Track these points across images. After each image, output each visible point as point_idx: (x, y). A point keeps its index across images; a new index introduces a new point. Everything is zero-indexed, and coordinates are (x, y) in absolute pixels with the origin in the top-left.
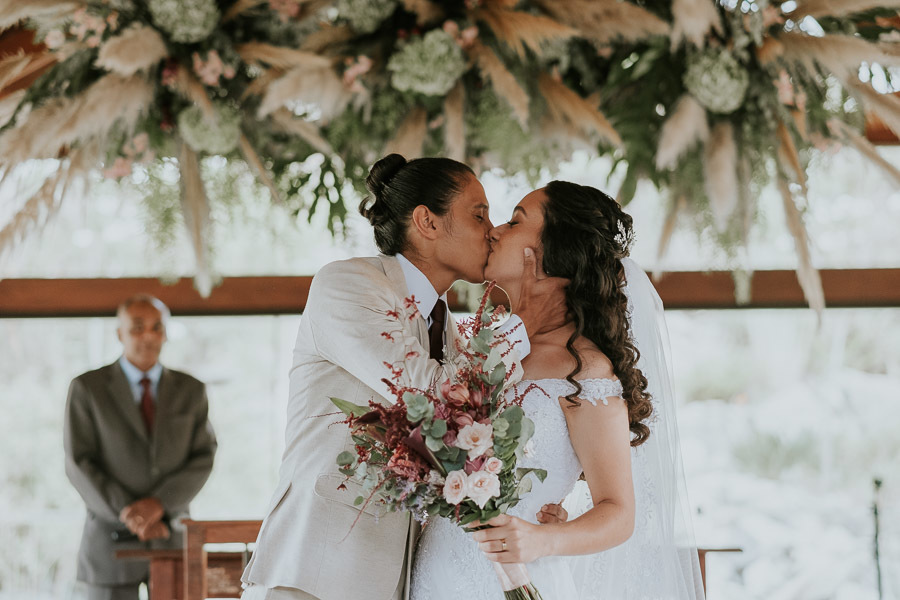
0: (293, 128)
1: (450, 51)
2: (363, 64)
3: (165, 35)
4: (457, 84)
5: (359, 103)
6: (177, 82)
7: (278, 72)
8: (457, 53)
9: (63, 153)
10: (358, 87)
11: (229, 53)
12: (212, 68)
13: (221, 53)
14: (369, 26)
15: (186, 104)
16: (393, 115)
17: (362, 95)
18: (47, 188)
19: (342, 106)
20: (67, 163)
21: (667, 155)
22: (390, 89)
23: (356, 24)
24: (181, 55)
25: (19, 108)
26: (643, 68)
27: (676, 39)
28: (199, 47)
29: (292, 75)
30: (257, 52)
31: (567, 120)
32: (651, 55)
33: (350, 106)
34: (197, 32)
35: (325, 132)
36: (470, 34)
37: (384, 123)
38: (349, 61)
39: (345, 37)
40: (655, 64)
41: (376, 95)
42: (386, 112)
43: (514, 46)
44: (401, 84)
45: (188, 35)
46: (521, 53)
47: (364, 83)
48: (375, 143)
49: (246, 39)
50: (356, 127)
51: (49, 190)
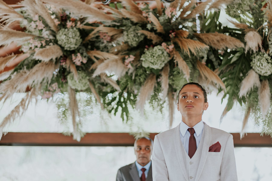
0: (108, 81)
1: (163, 53)
2: (132, 58)
3: (62, 48)
4: (166, 65)
5: (130, 72)
6: (66, 64)
7: (101, 61)
8: (165, 54)
9: (28, 90)
10: (130, 66)
11: (85, 54)
12: (79, 59)
13: (82, 54)
14: (134, 44)
15: (69, 72)
16: (143, 76)
17: (132, 69)
18: (23, 102)
19: (124, 73)
20: (30, 93)
21: (243, 91)
22: (141, 67)
23: (130, 43)
24: (67, 54)
25: (12, 73)
26: (234, 59)
27: (247, 49)
28: (74, 52)
29: (106, 62)
30: (95, 54)
31: (206, 78)
32: (238, 54)
33: (127, 73)
34: (73, 47)
35: (118, 82)
36: (171, 47)
37: (140, 79)
38: (127, 57)
39: (126, 48)
40: (240, 58)
41: (137, 69)
42: (140, 75)
43: (186, 51)
44: (145, 65)
45: (70, 47)
46: (189, 54)
47: (132, 65)
48: (137, 86)
49: (92, 49)
50: (129, 81)
51: (23, 103)
